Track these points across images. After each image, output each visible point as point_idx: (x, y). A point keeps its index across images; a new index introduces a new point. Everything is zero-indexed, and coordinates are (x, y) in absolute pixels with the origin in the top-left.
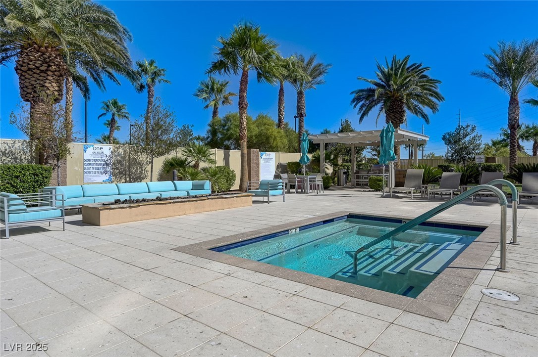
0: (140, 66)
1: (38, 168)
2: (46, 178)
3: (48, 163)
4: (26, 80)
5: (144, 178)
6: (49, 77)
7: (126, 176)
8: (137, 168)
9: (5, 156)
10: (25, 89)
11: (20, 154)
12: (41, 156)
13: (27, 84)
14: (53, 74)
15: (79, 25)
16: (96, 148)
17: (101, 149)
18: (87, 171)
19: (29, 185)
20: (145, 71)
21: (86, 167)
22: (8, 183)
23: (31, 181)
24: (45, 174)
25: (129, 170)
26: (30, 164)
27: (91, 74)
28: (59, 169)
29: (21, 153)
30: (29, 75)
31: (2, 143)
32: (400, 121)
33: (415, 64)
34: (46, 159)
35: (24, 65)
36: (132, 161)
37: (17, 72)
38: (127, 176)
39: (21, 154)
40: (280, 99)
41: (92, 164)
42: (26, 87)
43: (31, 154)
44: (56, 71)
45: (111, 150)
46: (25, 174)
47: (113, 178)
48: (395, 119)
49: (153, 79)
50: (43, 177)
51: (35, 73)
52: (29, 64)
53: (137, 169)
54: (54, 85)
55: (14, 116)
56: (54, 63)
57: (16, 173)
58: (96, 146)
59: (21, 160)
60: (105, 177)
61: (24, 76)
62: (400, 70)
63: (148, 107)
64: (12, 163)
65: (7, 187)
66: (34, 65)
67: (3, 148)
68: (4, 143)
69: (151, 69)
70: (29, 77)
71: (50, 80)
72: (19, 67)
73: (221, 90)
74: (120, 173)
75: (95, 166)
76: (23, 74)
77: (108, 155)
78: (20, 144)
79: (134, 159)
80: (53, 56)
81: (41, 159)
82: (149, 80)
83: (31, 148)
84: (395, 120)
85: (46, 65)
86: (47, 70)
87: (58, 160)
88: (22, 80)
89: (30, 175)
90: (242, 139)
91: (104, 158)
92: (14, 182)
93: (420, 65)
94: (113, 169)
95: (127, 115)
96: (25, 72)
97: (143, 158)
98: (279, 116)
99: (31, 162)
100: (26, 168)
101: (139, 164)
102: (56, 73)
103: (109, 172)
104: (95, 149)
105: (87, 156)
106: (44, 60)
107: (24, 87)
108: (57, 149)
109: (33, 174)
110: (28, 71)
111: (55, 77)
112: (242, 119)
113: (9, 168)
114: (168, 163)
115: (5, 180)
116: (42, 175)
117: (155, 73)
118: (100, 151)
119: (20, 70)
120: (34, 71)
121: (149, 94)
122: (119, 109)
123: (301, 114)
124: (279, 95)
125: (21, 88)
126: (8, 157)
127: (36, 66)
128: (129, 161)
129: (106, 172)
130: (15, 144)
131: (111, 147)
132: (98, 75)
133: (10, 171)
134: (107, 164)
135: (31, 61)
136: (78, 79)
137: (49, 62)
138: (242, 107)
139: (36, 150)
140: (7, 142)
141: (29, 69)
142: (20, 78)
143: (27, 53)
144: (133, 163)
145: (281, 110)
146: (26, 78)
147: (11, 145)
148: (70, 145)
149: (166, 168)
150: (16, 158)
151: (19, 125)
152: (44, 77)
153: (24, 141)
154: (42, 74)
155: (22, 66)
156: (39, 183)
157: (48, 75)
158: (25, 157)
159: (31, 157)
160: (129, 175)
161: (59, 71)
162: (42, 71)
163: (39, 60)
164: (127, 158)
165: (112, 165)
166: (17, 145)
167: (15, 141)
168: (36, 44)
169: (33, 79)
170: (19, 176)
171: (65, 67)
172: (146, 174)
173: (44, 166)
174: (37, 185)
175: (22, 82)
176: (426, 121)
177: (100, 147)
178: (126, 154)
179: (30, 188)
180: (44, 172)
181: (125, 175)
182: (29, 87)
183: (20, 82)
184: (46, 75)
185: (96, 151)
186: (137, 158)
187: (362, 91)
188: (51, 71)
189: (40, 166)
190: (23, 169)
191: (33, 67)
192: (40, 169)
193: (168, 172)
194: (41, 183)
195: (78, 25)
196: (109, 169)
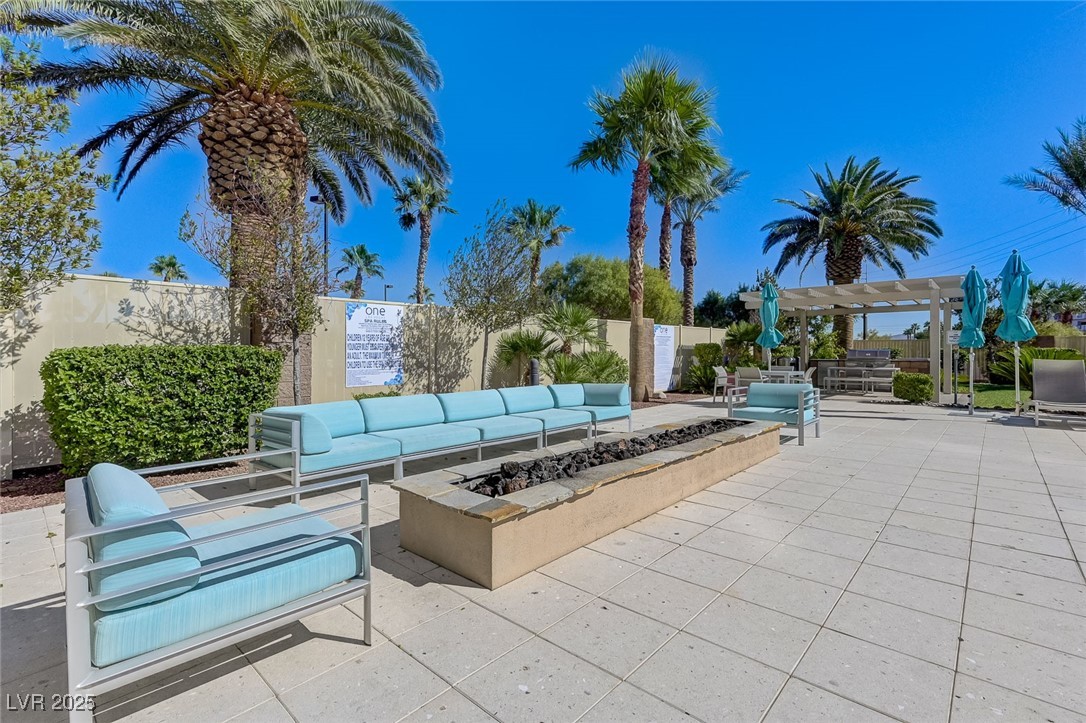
0: (409, 184)
1: (249, 356)
2: (269, 380)
3: (270, 342)
4: (223, 162)
5: (463, 376)
6: (270, 156)
7: (429, 372)
8: (451, 353)
9: (171, 324)
10: (220, 181)
11: (205, 321)
12: (254, 324)
13: (224, 170)
14: (279, 151)
15: (339, 34)
16: (372, 311)
17: (382, 311)
18: (353, 360)
19: (226, 400)
20: (416, 192)
21: (352, 352)
22: (170, 396)
23: (230, 389)
24: (266, 370)
25: (436, 359)
26: (228, 345)
27: (347, 168)
28: (298, 356)
29: (210, 318)
30: (229, 149)
31: (162, 293)
32: (855, 273)
33: (884, 172)
34: (267, 332)
35: (219, 126)
36: (442, 339)
37: (203, 145)
38: (432, 372)
39: (209, 321)
40: (663, 232)
41: (363, 347)
42: (223, 176)
43: (232, 321)
44: (285, 144)
45: (402, 315)
46: (215, 370)
47: (405, 376)
48: (848, 270)
49: (431, 206)
50: (261, 378)
51: (241, 146)
52: (228, 125)
53: (450, 357)
54: (283, 175)
55: (192, 224)
56: (282, 125)
57: (192, 367)
58: (372, 306)
59: (208, 335)
60: (389, 375)
61: (218, 153)
62: (860, 184)
63: (421, 253)
64: (186, 342)
65: (167, 407)
66: (239, 128)
67: (166, 306)
68: (167, 291)
69: (426, 190)
70: (230, 154)
71: (272, 163)
72: (208, 133)
73: (548, 222)
74: (419, 364)
75: (369, 351)
76: (217, 147)
77: (395, 326)
78: (206, 296)
79: (444, 334)
80: (279, 112)
81: (253, 333)
82: (424, 207)
83: (232, 306)
84: (848, 273)
85: (266, 129)
86: (267, 140)
87: (296, 335)
88: (214, 161)
89: (227, 373)
90: (637, 298)
91: (388, 332)
92: (186, 394)
93: (894, 175)
94: (404, 356)
95: (379, 270)
96: (221, 143)
97: (461, 331)
98: (662, 262)
99: (233, 341)
100: (218, 356)
101: (454, 345)
102: (286, 149)
103: (397, 364)
104: (369, 311)
105: (354, 326)
106: (262, 117)
107: (217, 177)
108: (293, 309)
109: (235, 370)
110: (226, 140)
111: (283, 157)
112: (637, 258)
113: (173, 355)
114: (508, 343)
115: (163, 387)
116: (257, 371)
117: (433, 197)
118: (380, 318)
119: (211, 139)
120: (240, 141)
121: (423, 231)
122: (368, 260)
123: (690, 260)
124: (663, 224)
125: (212, 179)
126: (176, 328)
127: (243, 130)
128: (437, 338)
129: (390, 363)
130: (194, 297)
131: (401, 308)
132: (359, 171)
133: (174, 363)
134: (392, 345)
135: (234, 118)
136: (322, 179)
137: (272, 122)
138: (638, 235)
139: (243, 309)
140: (175, 289)
141: (230, 137)
142: (210, 158)
143: (225, 102)
144: (445, 343)
145: (665, 251)
146: (222, 157)
147: (184, 298)
148: (320, 300)
149: (504, 356)
150: (195, 330)
151: (201, 244)
152: (261, 155)
153: (216, 289)
154: (257, 149)
155: (213, 129)
156: (251, 394)
157: (269, 152)
158: (218, 329)
159: (231, 329)
160: (436, 370)
161: (291, 146)
162: (256, 142)
163: (249, 117)
164: (433, 333)
165: (403, 349)
166: (198, 298)
167: (194, 288)
168: (243, 82)
169: (237, 158)
170: (200, 375)
171: (304, 140)
172: (467, 367)
173: (264, 350)
174: (246, 398)
175: (214, 165)
176: (899, 273)
177: (379, 307)
178: (429, 325)
179: (227, 407)
180: (262, 365)
181: (428, 369)
182: (228, 177)
183: (210, 168)
184: (265, 151)
185: (373, 317)
186: (451, 332)
187: (788, 221)
188: (277, 145)
189: (252, 349)
190: (209, 358)
191: (239, 131)
192: (254, 356)
193: (509, 362)
194: (255, 394)
195: (336, 33)
196: (396, 356)
